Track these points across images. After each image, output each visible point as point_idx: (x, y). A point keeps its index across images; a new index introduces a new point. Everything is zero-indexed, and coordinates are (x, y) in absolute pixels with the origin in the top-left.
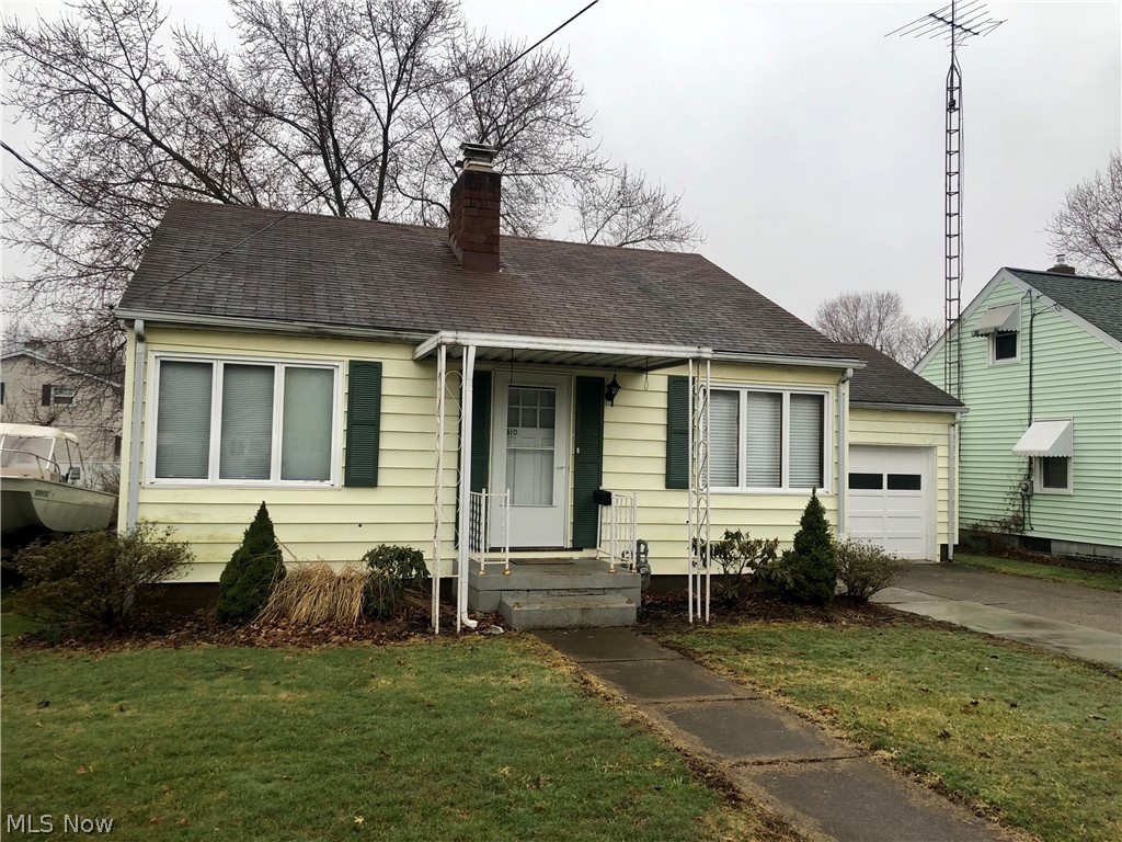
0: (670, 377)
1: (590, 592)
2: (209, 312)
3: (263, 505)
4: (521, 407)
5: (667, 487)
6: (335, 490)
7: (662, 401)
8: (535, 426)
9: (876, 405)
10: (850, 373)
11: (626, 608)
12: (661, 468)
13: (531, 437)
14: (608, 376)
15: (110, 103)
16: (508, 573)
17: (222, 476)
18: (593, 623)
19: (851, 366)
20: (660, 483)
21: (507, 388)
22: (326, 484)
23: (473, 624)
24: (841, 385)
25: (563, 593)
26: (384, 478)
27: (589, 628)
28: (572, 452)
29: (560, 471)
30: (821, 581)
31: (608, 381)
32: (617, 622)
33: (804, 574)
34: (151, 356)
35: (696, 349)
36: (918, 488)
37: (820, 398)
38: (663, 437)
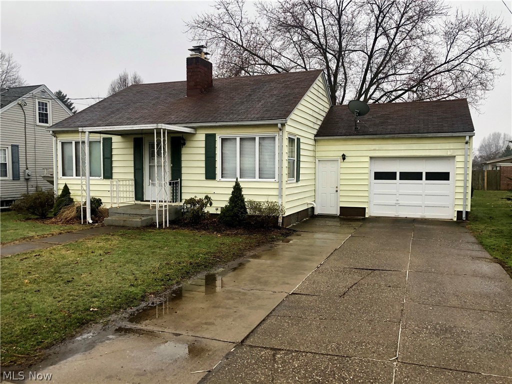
0: (206, 134)
3: (66, 184)
5: (206, 179)
6: (103, 180)
7: (203, 144)
10: (279, 126)
12: (203, 171)
16: (118, 207)
17: (76, 176)
20: (203, 177)
21: (148, 143)
23: (91, 221)
24: (280, 131)
26: (114, 176)
28: (170, 166)
34: (58, 141)
36: (448, 179)
37: (274, 138)
38: (204, 159)
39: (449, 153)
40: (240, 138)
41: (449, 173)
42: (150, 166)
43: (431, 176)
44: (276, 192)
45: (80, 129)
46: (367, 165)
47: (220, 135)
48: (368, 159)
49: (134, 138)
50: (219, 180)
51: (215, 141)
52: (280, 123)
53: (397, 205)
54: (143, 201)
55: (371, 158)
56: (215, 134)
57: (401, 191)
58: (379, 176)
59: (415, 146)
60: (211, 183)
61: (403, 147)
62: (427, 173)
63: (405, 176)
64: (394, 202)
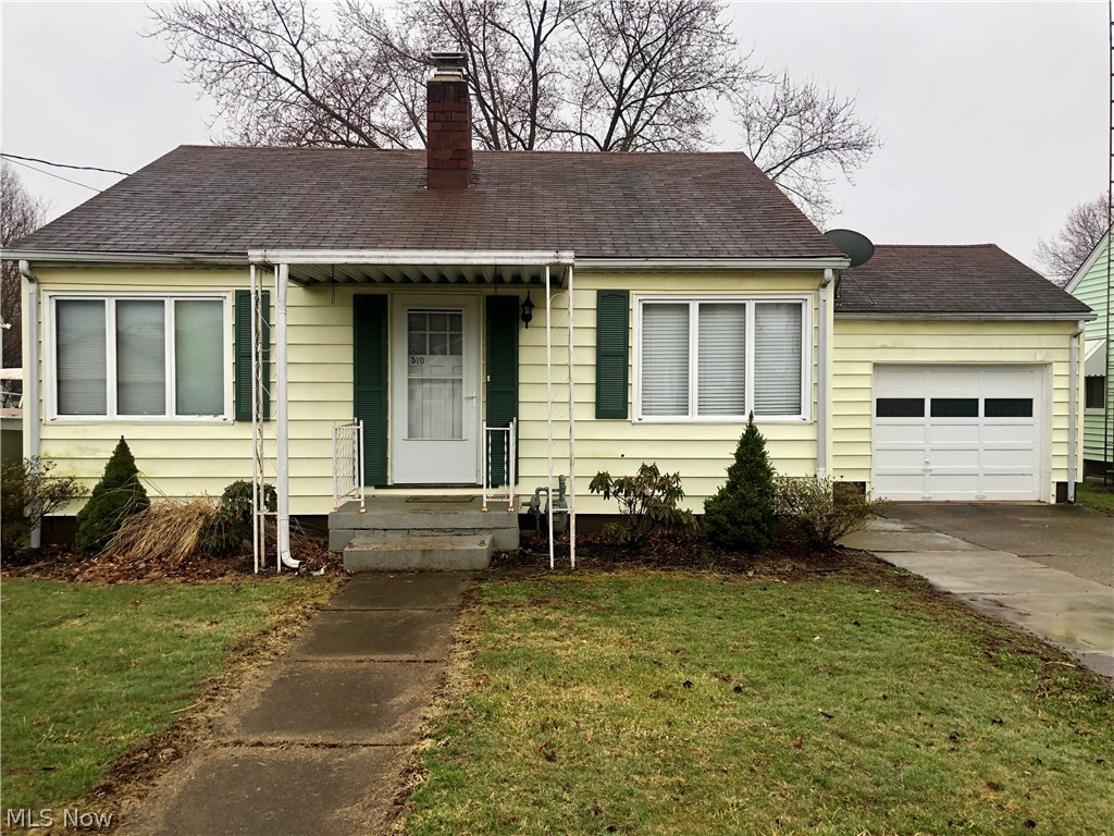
0: (599, 291)
1: (457, 532)
2: (95, 248)
3: (122, 440)
4: (428, 333)
5: (597, 417)
6: (228, 425)
7: (590, 320)
8: (445, 354)
9: (960, 316)
10: (828, 274)
11: (476, 551)
12: (588, 395)
13: (437, 365)
14: (521, 293)
15: (273, 71)
16: (364, 510)
18: (435, 566)
19: (829, 265)
20: (589, 414)
21: (406, 313)
22: (220, 417)
23: (294, 563)
24: (821, 289)
25: (426, 533)
27: (431, 571)
28: (482, 380)
29: (470, 401)
30: (748, 524)
31: (523, 300)
32: (465, 565)
33: (728, 515)
34: (45, 296)
35: (552, 254)
36: (1029, 414)
37: (797, 308)
38: (592, 360)
39: (1039, 357)
40: (700, 305)
41: (1031, 400)
42: (410, 381)
43: (998, 408)
44: (807, 452)
45: (255, 255)
46: (866, 383)
47: (640, 293)
48: (868, 369)
49: (355, 296)
50: (636, 420)
51: (626, 311)
52: (829, 267)
53: (927, 474)
54: (385, 486)
55: (876, 366)
56: (628, 291)
57: (936, 443)
58: (887, 408)
59: (970, 341)
60: (612, 429)
61: (945, 341)
62: (987, 401)
63: (944, 408)
64: (919, 468)
